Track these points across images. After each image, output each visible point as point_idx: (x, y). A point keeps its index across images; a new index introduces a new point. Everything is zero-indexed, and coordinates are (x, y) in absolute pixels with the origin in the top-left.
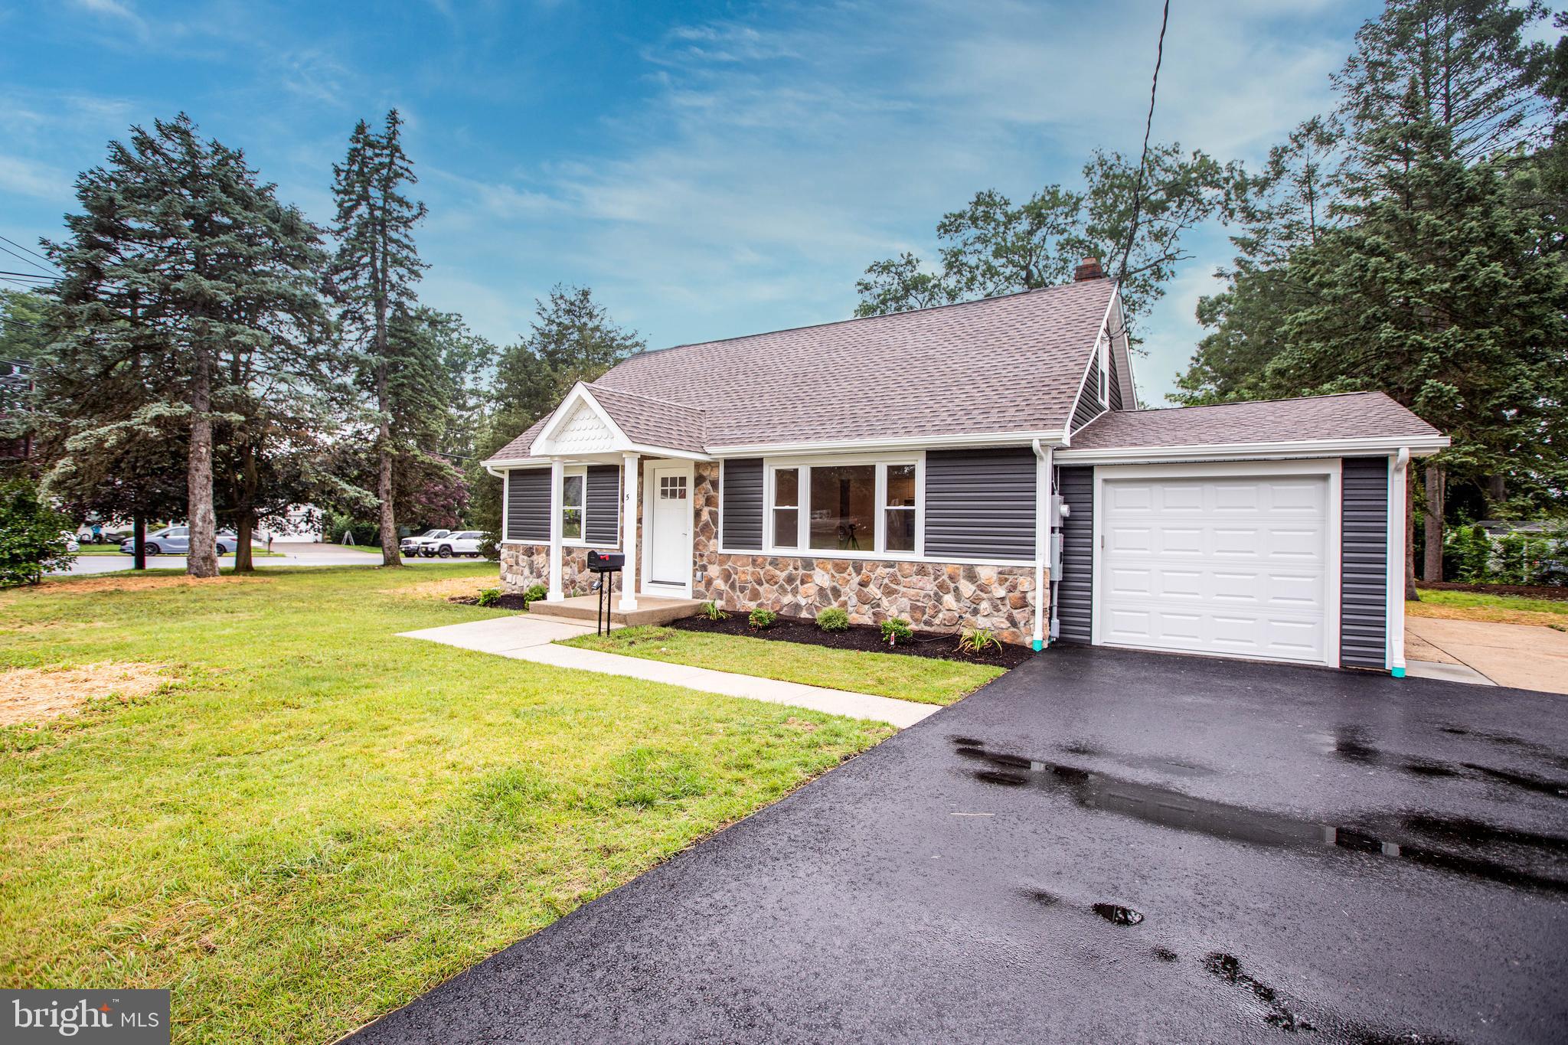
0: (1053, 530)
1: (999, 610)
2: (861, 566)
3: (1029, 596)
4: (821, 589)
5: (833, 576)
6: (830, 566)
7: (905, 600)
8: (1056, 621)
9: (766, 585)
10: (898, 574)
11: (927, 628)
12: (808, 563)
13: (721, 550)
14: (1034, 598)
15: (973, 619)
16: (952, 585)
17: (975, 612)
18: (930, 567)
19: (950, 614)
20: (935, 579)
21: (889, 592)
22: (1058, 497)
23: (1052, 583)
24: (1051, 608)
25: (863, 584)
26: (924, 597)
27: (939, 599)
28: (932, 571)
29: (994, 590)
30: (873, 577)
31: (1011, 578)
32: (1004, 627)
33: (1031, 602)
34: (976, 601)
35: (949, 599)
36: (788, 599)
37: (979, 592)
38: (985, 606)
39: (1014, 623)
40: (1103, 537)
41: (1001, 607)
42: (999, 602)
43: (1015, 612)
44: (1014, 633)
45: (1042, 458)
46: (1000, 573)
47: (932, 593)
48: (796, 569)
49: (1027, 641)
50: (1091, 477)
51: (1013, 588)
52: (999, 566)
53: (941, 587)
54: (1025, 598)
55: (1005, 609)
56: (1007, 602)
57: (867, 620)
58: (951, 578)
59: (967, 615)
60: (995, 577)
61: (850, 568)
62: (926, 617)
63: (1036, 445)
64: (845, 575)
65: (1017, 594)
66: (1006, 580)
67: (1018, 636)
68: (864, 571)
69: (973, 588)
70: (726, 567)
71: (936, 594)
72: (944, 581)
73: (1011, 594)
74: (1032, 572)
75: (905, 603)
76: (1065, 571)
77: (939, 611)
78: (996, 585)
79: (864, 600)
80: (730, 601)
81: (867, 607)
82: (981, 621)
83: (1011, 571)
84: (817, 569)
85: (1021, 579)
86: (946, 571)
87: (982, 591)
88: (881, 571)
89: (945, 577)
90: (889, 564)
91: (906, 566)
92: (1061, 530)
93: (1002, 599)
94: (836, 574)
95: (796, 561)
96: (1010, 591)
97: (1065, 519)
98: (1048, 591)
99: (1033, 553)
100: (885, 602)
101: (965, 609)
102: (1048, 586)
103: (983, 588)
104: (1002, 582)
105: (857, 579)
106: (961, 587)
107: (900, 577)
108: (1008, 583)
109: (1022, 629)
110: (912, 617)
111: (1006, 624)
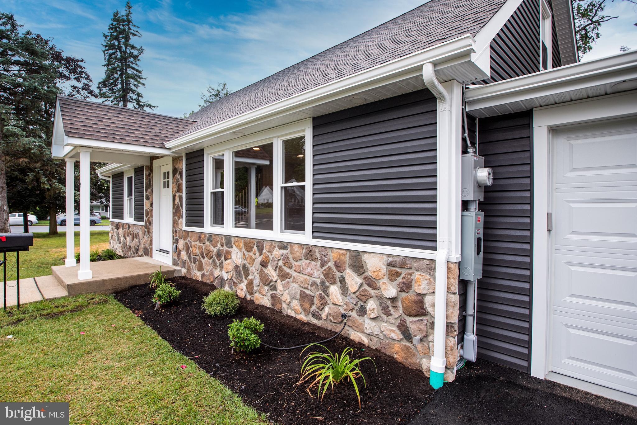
0: (465, 205)
1: (389, 314)
2: (263, 246)
3: (428, 300)
4: (237, 266)
5: (244, 255)
6: (242, 245)
7: (295, 285)
8: (471, 337)
9: (206, 259)
10: (290, 256)
11: (314, 321)
12: (229, 240)
13: (185, 228)
14: (433, 305)
15: (360, 320)
16: (338, 275)
17: (362, 311)
18: (317, 250)
19: (336, 309)
20: (322, 266)
21: (284, 276)
22: (471, 155)
23: (464, 284)
24: (463, 320)
25: (264, 264)
26: (312, 285)
27: (325, 289)
28: (318, 256)
29: (383, 287)
30: (271, 257)
31: (404, 272)
32: (395, 338)
33: (429, 309)
34: (363, 297)
35: (334, 290)
36: (217, 273)
37: (366, 287)
38: (372, 305)
39: (407, 336)
40: (549, 216)
41: (391, 310)
42: (389, 303)
43: (409, 320)
44: (407, 348)
45: (443, 98)
46: (390, 264)
47: (319, 281)
48: (222, 246)
49: (424, 364)
50: (529, 126)
51: (406, 287)
52: (389, 256)
53: (328, 275)
54: (422, 302)
55: (397, 313)
56: (399, 304)
57: (266, 302)
58: (337, 266)
59: (354, 314)
60: (384, 269)
61: (255, 248)
62: (314, 308)
63: (428, 73)
64: (251, 254)
65: (410, 296)
66: (398, 274)
67: (413, 355)
68: (264, 251)
69: (359, 280)
70: (187, 241)
71: (322, 283)
72: (330, 268)
73: (404, 295)
74: (431, 266)
75: (295, 288)
76: (487, 263)
77: (326, 304)
78: (386, 280)
79: (266, 281)
80: (189, 270)
81: (266, 288)
82: (368, 324)
83: (404, 263)
84: (234, 247)
85: (417, 275)
86: (333, 256)
87: (369, 285)
88: (278, 252)
89: (331, 264)
90: (283, 246)
91: (296, 248)
92: (482, 206)
93: (394, 300)
94: (246, 253)
95: (222, 239)
96: (402, 291)
97: (487, 190)
98: (456, 299)
99: (433, 239)
100: (280, 286)
101: (351, 306)
102: (455, 288)
103: (371, 282)
104: (393, 276)
105: (259, 259)
106: (347, 278)
107: (291, 260)
108: (400, 279)
109: (419, 346)
110: (302, 305)
111: (397, 335)
